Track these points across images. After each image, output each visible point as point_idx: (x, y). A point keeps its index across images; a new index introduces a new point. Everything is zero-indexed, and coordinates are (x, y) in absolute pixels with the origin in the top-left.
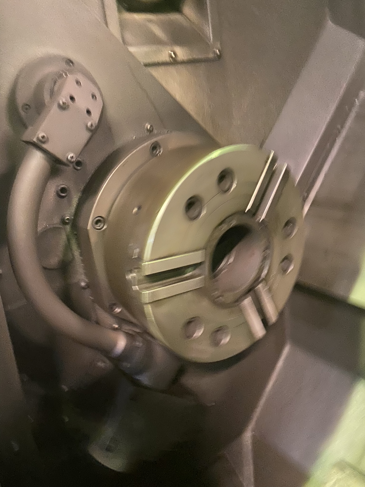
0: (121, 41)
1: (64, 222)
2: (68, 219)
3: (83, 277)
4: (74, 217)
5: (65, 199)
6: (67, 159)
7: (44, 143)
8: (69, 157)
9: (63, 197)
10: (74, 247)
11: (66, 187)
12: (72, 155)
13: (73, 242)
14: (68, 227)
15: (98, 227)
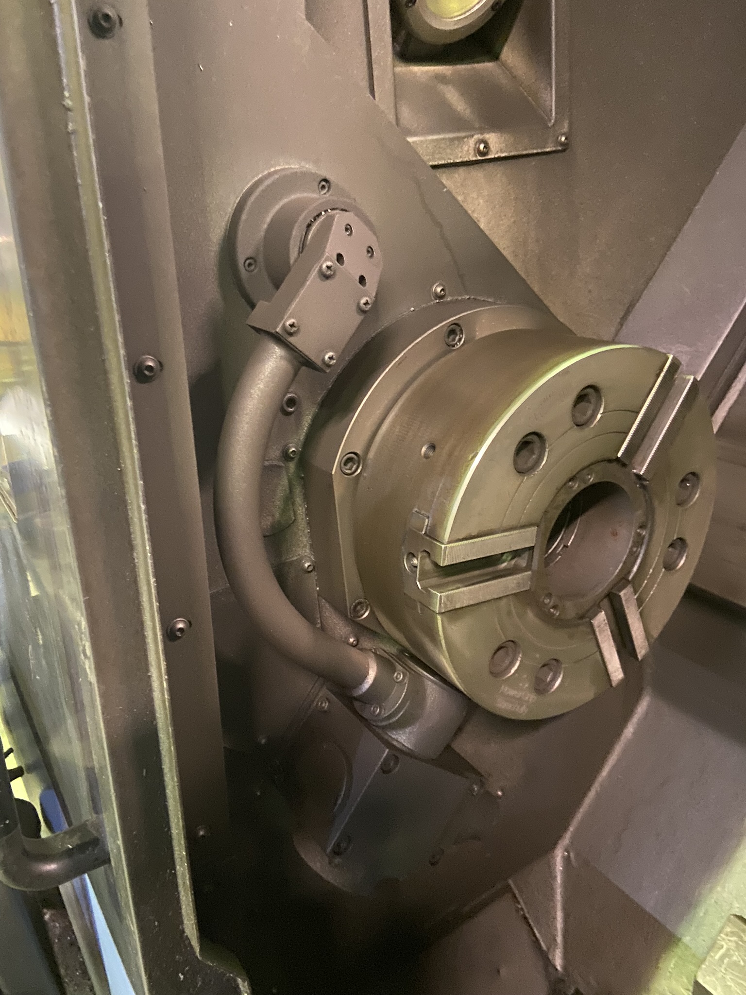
0: (394, 123)
1: (286, 456)
2: (293, 451)
3: (307, 551)
4: (302, 448)
5: (293, 417)
6: (323, 359)
7: (291, 334)
8: (326, 357)
9: (288, 414)
10: (299, 500)
11: (296, 396)
12: (330, 354)
13: (298, 491)
14: (292, 466)
15: (347, 469)
